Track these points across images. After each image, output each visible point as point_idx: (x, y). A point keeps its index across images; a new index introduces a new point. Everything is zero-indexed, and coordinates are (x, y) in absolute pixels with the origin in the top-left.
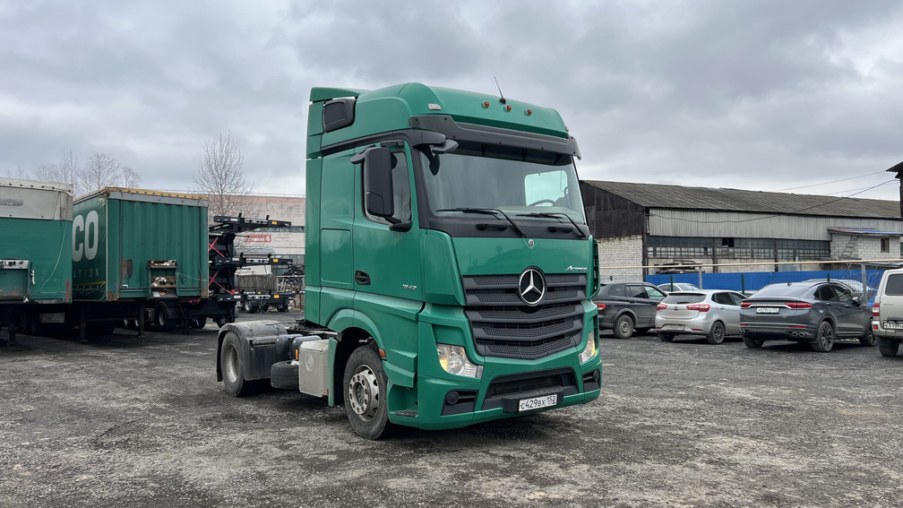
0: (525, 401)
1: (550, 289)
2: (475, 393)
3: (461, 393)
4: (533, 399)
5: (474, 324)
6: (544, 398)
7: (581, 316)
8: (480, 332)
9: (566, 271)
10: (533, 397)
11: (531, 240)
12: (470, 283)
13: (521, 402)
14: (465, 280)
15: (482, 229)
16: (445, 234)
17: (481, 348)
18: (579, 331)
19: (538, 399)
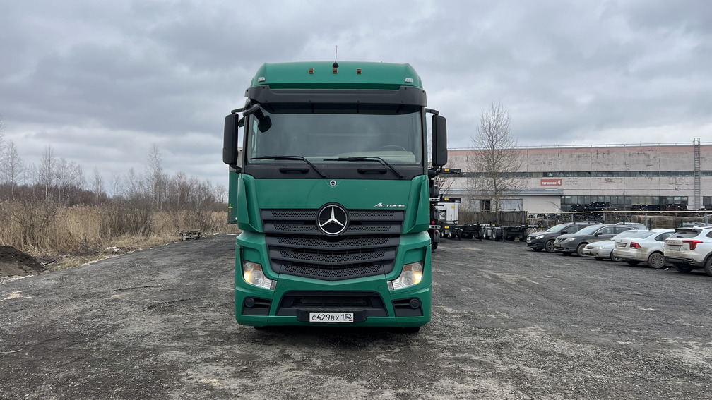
0: (317, 314)
1: (352, 223)
2: (269, 301)
3: (257, 299)
4: (326, 314)
5: (270, 247)
6: (338, 314)
7: (395, 248)
8: (277, 254)
9: (373, 207)
10: (324, 312)
11: (333, 181)
12: (269, 215)
13: (311, 315)
14: (263, 212)
15: (286, 173)
16: (249, 176)
17: (277, 266)
18: (391, 261)
19: (331, 314)
